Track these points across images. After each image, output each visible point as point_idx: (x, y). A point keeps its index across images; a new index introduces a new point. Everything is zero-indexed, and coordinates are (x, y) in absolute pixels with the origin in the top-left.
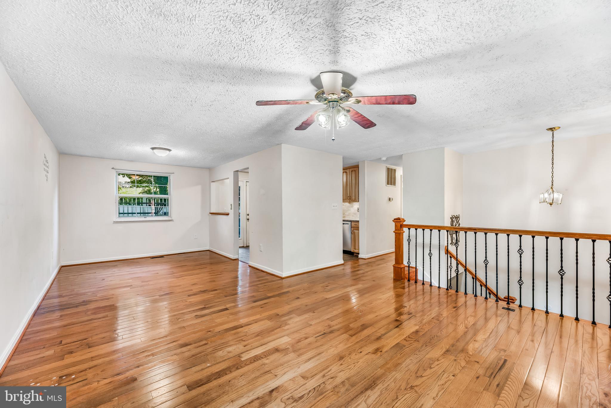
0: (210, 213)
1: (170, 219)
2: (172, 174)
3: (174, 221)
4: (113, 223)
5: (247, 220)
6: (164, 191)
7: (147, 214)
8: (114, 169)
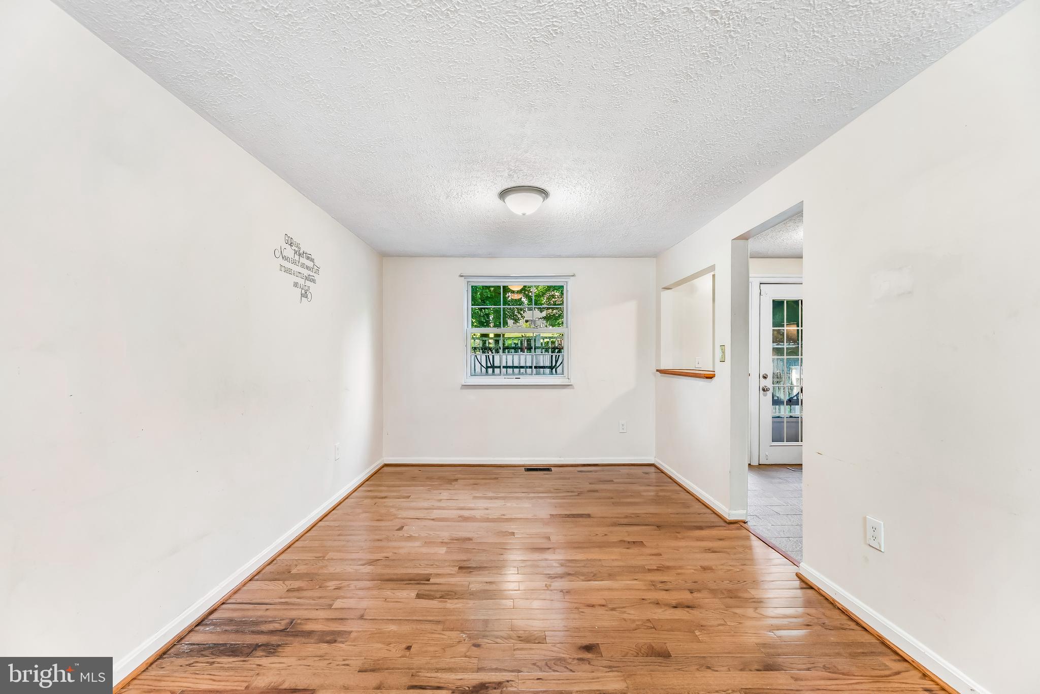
0: (657, 371)
1: (566, 382)
2: (572, 278)
3: (573, 388)
4: (461, 388)
5: (762, 392)
6: (554, 319)
7: (542, 370)
8: (463, 278)
